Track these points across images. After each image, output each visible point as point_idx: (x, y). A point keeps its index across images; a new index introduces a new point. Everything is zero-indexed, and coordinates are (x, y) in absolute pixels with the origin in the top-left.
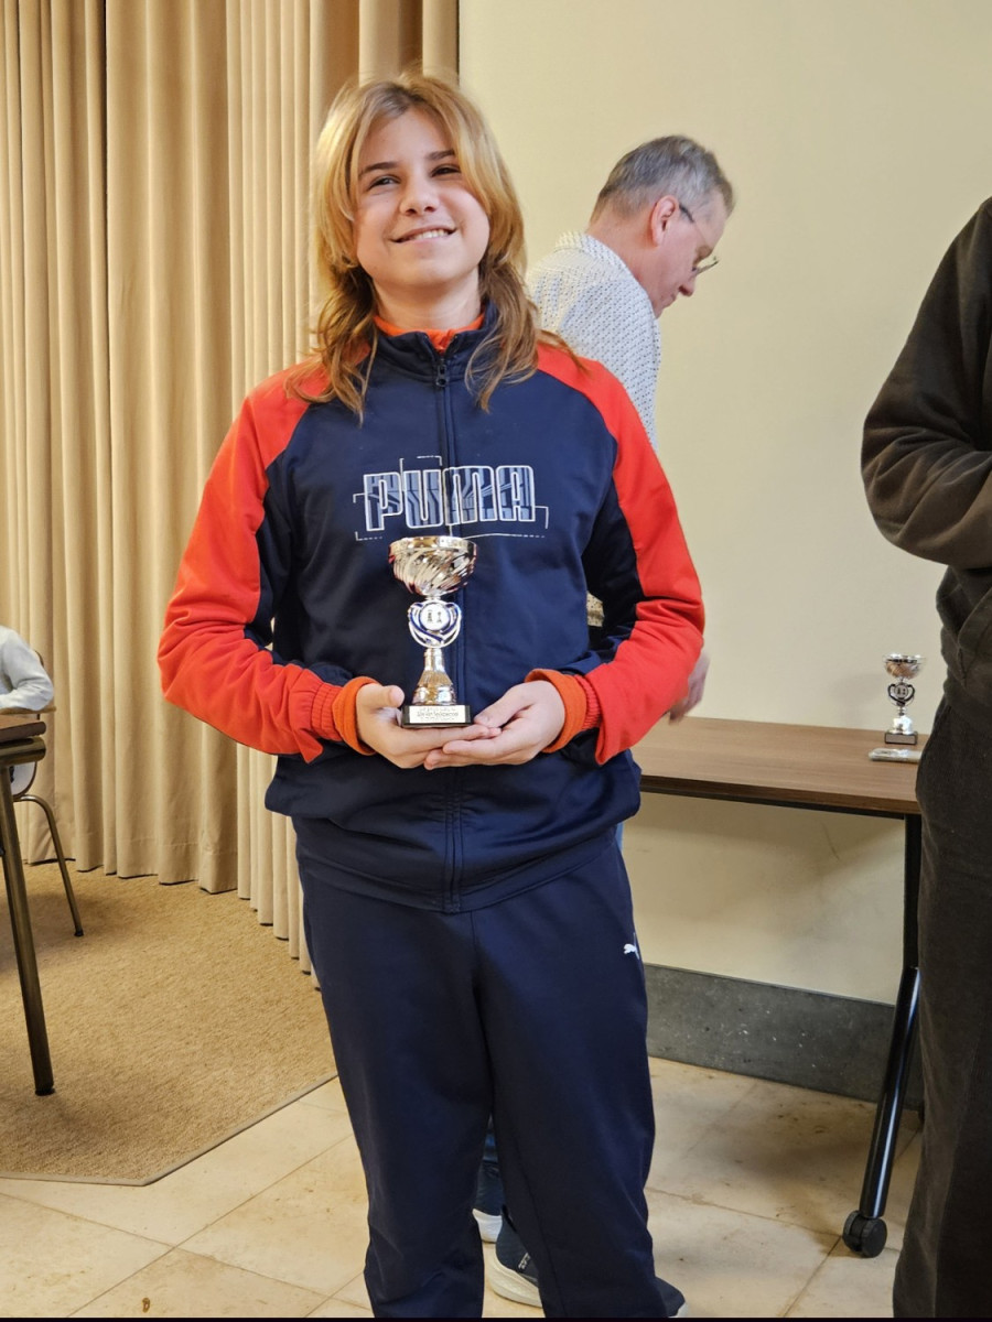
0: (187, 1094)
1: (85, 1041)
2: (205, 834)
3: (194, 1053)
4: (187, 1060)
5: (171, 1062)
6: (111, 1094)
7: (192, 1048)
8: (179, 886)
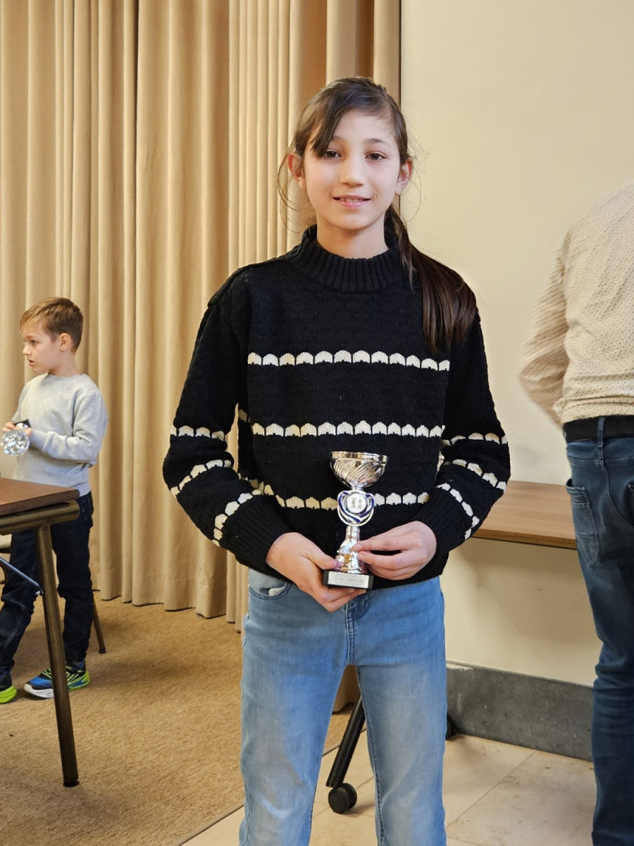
0: (184, 785)
1: (104, 741)
2: (203, 571)
3: (190, 750)
4: (184, 757)
5: (171, 759)
6: (123, 786)
7: (189, 746)
8: (182, 612)
